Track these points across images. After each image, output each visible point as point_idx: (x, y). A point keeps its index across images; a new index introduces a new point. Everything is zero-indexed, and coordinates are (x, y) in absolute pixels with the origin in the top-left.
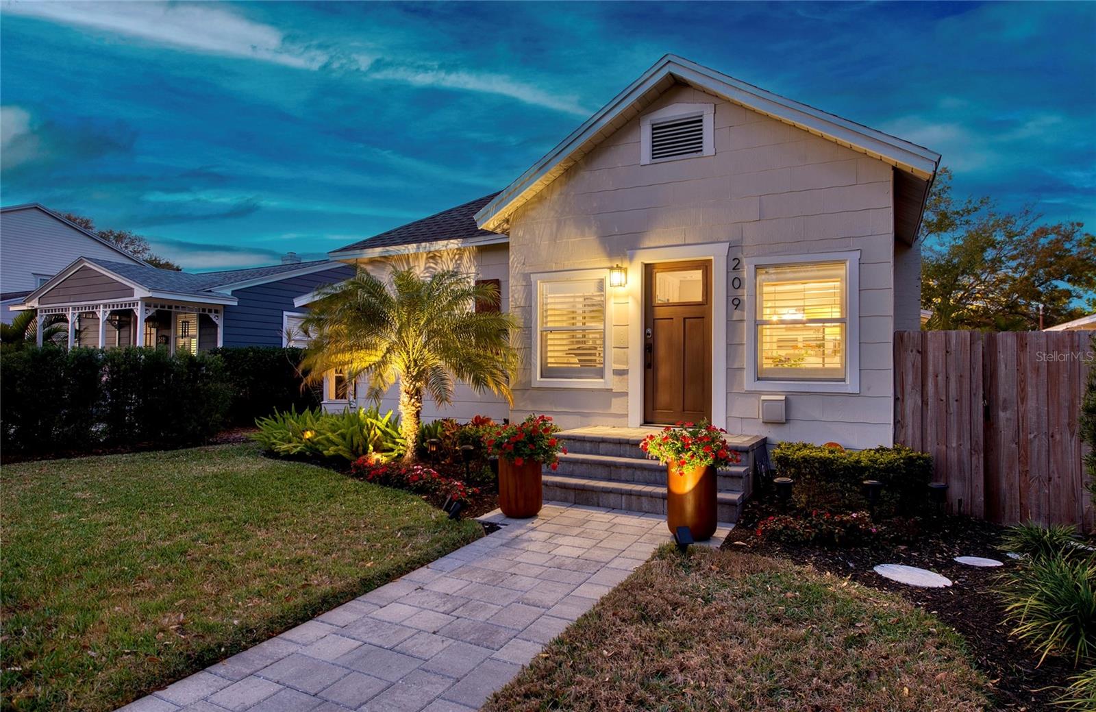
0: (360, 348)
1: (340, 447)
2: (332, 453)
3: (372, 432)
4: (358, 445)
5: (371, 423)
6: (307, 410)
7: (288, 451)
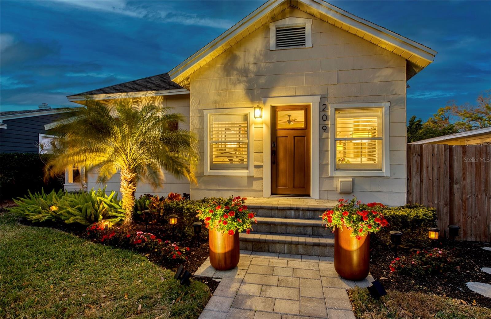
0: (91, 151)
1: (78, 217)
2: (71, 221)
3: (101, 206)
4: (91, 215)
5: (100, 199)
6: (54, 191)
7: (38, 219)
